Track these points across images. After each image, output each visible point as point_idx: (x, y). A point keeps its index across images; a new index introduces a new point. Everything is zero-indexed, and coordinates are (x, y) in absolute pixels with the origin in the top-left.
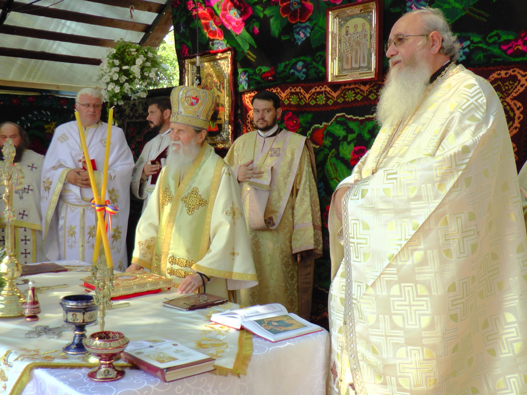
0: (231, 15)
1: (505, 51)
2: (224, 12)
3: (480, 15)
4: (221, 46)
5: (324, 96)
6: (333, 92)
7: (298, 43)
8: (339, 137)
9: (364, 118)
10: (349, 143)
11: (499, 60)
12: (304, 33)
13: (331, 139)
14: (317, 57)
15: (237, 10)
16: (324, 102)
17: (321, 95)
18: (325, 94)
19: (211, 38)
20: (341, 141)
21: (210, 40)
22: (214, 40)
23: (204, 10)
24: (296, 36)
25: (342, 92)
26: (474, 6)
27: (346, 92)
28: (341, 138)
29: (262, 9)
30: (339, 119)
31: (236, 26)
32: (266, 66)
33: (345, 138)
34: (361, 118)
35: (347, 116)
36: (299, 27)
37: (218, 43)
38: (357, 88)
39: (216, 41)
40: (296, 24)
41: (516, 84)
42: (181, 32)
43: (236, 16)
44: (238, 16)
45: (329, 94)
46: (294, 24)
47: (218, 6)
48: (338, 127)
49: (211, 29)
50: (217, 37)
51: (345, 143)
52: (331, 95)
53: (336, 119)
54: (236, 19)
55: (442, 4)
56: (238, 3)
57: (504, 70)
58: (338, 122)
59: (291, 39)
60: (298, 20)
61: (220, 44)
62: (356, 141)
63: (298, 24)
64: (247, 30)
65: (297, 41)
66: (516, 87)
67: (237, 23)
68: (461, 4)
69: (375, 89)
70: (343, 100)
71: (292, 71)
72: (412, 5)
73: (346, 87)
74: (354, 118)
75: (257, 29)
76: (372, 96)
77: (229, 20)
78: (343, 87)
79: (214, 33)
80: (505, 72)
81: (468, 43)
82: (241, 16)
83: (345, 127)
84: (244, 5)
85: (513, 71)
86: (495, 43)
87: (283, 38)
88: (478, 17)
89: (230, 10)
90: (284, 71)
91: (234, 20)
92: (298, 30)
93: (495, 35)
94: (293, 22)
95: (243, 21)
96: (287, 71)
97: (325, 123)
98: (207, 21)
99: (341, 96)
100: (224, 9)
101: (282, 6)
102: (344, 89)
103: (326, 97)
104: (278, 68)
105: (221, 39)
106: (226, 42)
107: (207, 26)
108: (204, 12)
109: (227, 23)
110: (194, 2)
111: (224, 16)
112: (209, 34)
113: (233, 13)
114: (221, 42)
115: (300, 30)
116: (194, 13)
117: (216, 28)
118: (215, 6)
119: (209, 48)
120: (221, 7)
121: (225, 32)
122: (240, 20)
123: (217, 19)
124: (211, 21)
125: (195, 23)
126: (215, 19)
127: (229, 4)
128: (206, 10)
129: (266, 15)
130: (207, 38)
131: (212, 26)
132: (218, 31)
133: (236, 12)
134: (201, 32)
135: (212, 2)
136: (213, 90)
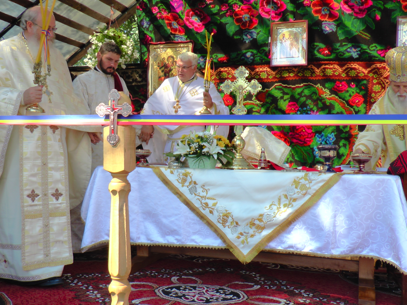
0: (193, 20)
1: (380, 55)
2: (188, 17)
3: (366, 35)
4: (181, 39)
5: (266, 73)
6: (272, 71)
7: (245, 42)
8: (278, 97)
9: (295, 86)
10: (285, 100)
11: (376, 59)
12: (250, 36)
13: (271, 99)
14: (261, 51)
15: (198, 17)
16: (266, 77)
17: (263, 73)
18: (267, 72)
19: (173, 33)
20: (279, 99)
21: (171, 34)
22: (175, 34)
23: (168, 14)
24: (245, 37)
25: (279, 71)
26: (363, 30)
27: (282, 71)
29: (219, 18)
30: (277, 87)
31: (199, 27)
32: (221, 53)
33: (282, 98)
34: (293, 86)
35: (283, 85)
36: (247, 31)
37: (178, 37)
38: (290, 70)
39: (177, 35)
40: (245, 29)
41: (385, 71)
42: (144, 27)
43: (197, 21)
44: (199, 21)
45: (269, 72)
46: (244, 30)
47: (182, 13)
48: (277, 91)
49: (173, 27)
50: (178, 33)
51: (282, 100)
52: (271, 73)
53: (275, 87)
54: (198, 23)
55: (344, 28)
56: (199, 13)
57: (379, 64)
58: (276, 89)
59: (241, 38)
60: (247, 28)
61: (180, 37)
62: (290, 99)
63: (247, 30)
64: (208, 30)
65: (245, 40)
66: (385, 72)
67: (199, 25)
68: (355, 29)
69: (302, 71)
70: (280, 76)
71: (243, 57)
72: (326, 26)
73: (282, 69)
74: (288, 86)
76: (300, 74)
77: (192, 23)
78: (280, 69)
79: (175, 30)
80: (380, 65)
81: (359, 49)
82: (201, 21)
83: (282, 91)
84: (203, 15)
85: (384, 65)
86: (374, 50)
87: (235, 37)
88: (364, 36)
89: (192, 16)
90: (236, 58)
91: (196, 23)
92: (246, 33)
93: (374, 46)
95: (203, 24)
96: (239, 57)
97: (267, 89)
98: (170, 22)
99: (279, 74)
100: (188, 15)
101: (236, 18)
102: (280, 70)
103: (267, 74)
104: (231, 55)
105: (181, 34)
106: (186, 37)
107: (170, 25)
108: (168, 15)
109: (190, 24)
110: (159, 8)
111: (187, 19)
112: (172, 30)
113: (195, 19)
114: (180, 36)
115: (247, 34)
116: (159, 15)
117: (177, 27)
118: (180, 13)
119: (170, 39)
120: (184, 14)
121: (187, 30)
122: (201, 23)
123: (181, 21)
124: (173, 22)
125: (159, 22)
126: (179, 21)
127: (191, 13)
128: (169, 14)
129: (222, 22)
130: (169, 33)
131: (173, 25)
132: (179, 29)
133: (197, 19)
134: (163, 28)
135: (177, 10)
136: (174, 67)
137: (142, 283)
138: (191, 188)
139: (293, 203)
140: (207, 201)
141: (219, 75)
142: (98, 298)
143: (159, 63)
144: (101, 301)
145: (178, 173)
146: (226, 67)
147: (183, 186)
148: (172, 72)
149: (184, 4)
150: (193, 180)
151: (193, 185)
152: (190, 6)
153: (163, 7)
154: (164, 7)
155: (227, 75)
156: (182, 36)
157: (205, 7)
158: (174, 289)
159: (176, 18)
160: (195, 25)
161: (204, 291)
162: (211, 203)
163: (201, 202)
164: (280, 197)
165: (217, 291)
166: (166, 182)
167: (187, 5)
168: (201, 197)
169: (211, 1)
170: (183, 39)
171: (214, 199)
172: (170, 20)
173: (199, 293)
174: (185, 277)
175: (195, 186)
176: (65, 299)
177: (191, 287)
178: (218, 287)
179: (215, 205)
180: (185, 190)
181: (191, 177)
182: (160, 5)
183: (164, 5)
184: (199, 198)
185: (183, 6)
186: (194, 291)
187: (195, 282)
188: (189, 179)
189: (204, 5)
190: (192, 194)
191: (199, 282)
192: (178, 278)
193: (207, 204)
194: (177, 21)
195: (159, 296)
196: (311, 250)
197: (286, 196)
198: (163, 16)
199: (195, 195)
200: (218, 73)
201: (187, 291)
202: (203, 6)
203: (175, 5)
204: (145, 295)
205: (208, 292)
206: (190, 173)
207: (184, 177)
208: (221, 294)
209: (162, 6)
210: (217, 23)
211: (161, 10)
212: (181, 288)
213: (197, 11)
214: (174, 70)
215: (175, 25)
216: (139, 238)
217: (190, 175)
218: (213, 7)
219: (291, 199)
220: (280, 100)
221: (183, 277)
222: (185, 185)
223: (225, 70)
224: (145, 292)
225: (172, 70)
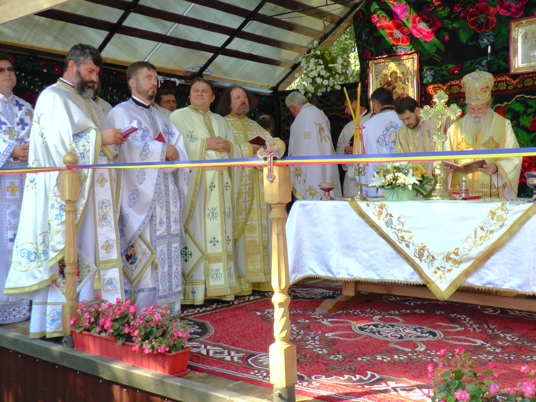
0: (421, 27)
2: (414, 25)
4: (404, 50)
5: (505, 83)
6: (512, 80)
7: (481, 47)
8: (519, 112)
10: (528, 116)
12: (487, 40)
13: (512, 114)
14: (499, 56)
15: (426, 23)
16: (505, 88)
17: (502, 83)
18: (506, 82)
19: (395, 44)
20: (521, 114)
21: (393, 45)
22: (397, 45)
23: (389, 22)
24: (481, 42)
25: (521, 80)
27: (525, 79)
28: (521, 112)
29: (451, 23)
30: (519, 99)
31: (427, 35)
32: (452, 63)
33: (525, 112)
35: (525, 96)
36: (483, 35)
37: (401, 48)
39: (399, 46)
40: (481, 33)
42: (363, 39)
43: (426, 28)
44: (428, 28)
45: (509, 82)
47: (407, 20)
48: (518, 105)
49: (395, 36)
50: (400, 44)
51: (525, 116)
52: (511, 83)
53: (516, 99)
54: (426, 30)
56: (427, 18)
58: (517, 101)
59: (476, 44)
60: (484, 30)
62: (534, 114)
63: (483, 33)
64: (438, 38)
67: (428, 33)
70: (522, 85)
71: (478, 65)
73: (525, 76)
74: (533, 97)
75: (447, 37)
77: (420, 31)
78: (522, 77)
79: (398, 40)
82: (430, 28)
83: (524, 104)
84: (432, 20)
87: (470, 44)
89: (419, 22)
90: (470, 67)
91: (424, 31)
92: (482, 37)
94: (479, 32)
95: (432, 31)
96: (473, 66)
97: (506, 103)
98: (392, 31)
99: (520, 83)
100: (414, 22)
101: (470, 20)
102: (522, 78)
103: (507, 84)
104: (464, 65)
105: (405, 45)
106: (411, 46)
107: (391, 35)
108: (389, 24)
109: (417, 32)
110: (378, 16)
111: (414, 27)
112: (393, 41)
113: (422, 25)
114: (404, 47)
115: (484, 38)
116: (378, 25)
117: (400, 37)
118: (404, 20)
119: (392, 51)
120: (410, 21)
121: (413, 40)
122: (430, 30)
123: (405, 30)
124: (395, 31)
125: (379, 32)
126: (403, 29)
127: (418, 18)
128: (391, 22)
129: (455, 27)
130: (391, 44)
131: (396, 35)
132: (402, 38)
133: (425, 25)
134: (385, 39)
135: (401, 16)
136: (397, 84)
137: (341, 320)
138: (387, 221)
139: (489, 235)
140: (403, 234)
141: (449, 90)
142: (294, 331)
143: (380, 81)
144: (295, 333)
145: (374, 206)
146: (457, 80)
147: (379, 219)
148: (396, 89)
149: (409, 8)
150: (389, 213)
151: (389, 217)
152: (415, 10)
153: (382, 15)
154: (384, 14)
155: (458, 89)
156: (406, 47)
157: (434, 10)
158: (372, 327)
159: (400, 26)
160: (423, 33)
161: (401, 329)
162: (407, 236)
163: (397, 236)
164: (476, 229)
165: (415, 330)
166: (362, 215)
167: (412, 10)
168: (398, 230)
169: (439, 3)
170: (408, 50)
171: (410, 232)
172: (392, 30)
173: (395, 331)
174: (389, 317)
175: (391, 219)
176: (262, 329)
177: (390, 325)
178: (417, 326)
179: (411, 238)
180: (381, 223)
181: (386, 209)
182: (379, 12)
183: (384, 12)
184: (396, 231)
185: (408, 11)
186: (391, 328)
187: (397, 321)
188: (385, 212)
189: (431, 7)
190: (388, 227)
191: (400, 322)
192: (380, 317)
193: (403, 237)
194: (400, 29)
195: (353, 331)
196: (511, 287)
197: (482, 228)
198: (383, 25)
199: (391, 228)
200: (448, 87)
201: (384, 328)
202: (430, 10)
203: (398, 11)
204: (340, 329)
205: (405, 330)
206: (385, 205)
207: (380, 209)
208: (417, 332)
209: (382, 13)
210: (448, 28)
211: (381, 19)
212: (379, 326)
213: (424, 16)
214: (398, 87)
215: (398, 34)
216: (339, 273)
217: (386, 208)
218: (442, 9)
219: (487, 232)
220: (521, 116)
221: (386, 316)
222: (381, 218)
223: (456, 83)
224: (341, 327)
225: (396, 87)
